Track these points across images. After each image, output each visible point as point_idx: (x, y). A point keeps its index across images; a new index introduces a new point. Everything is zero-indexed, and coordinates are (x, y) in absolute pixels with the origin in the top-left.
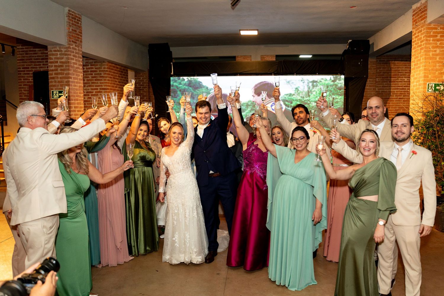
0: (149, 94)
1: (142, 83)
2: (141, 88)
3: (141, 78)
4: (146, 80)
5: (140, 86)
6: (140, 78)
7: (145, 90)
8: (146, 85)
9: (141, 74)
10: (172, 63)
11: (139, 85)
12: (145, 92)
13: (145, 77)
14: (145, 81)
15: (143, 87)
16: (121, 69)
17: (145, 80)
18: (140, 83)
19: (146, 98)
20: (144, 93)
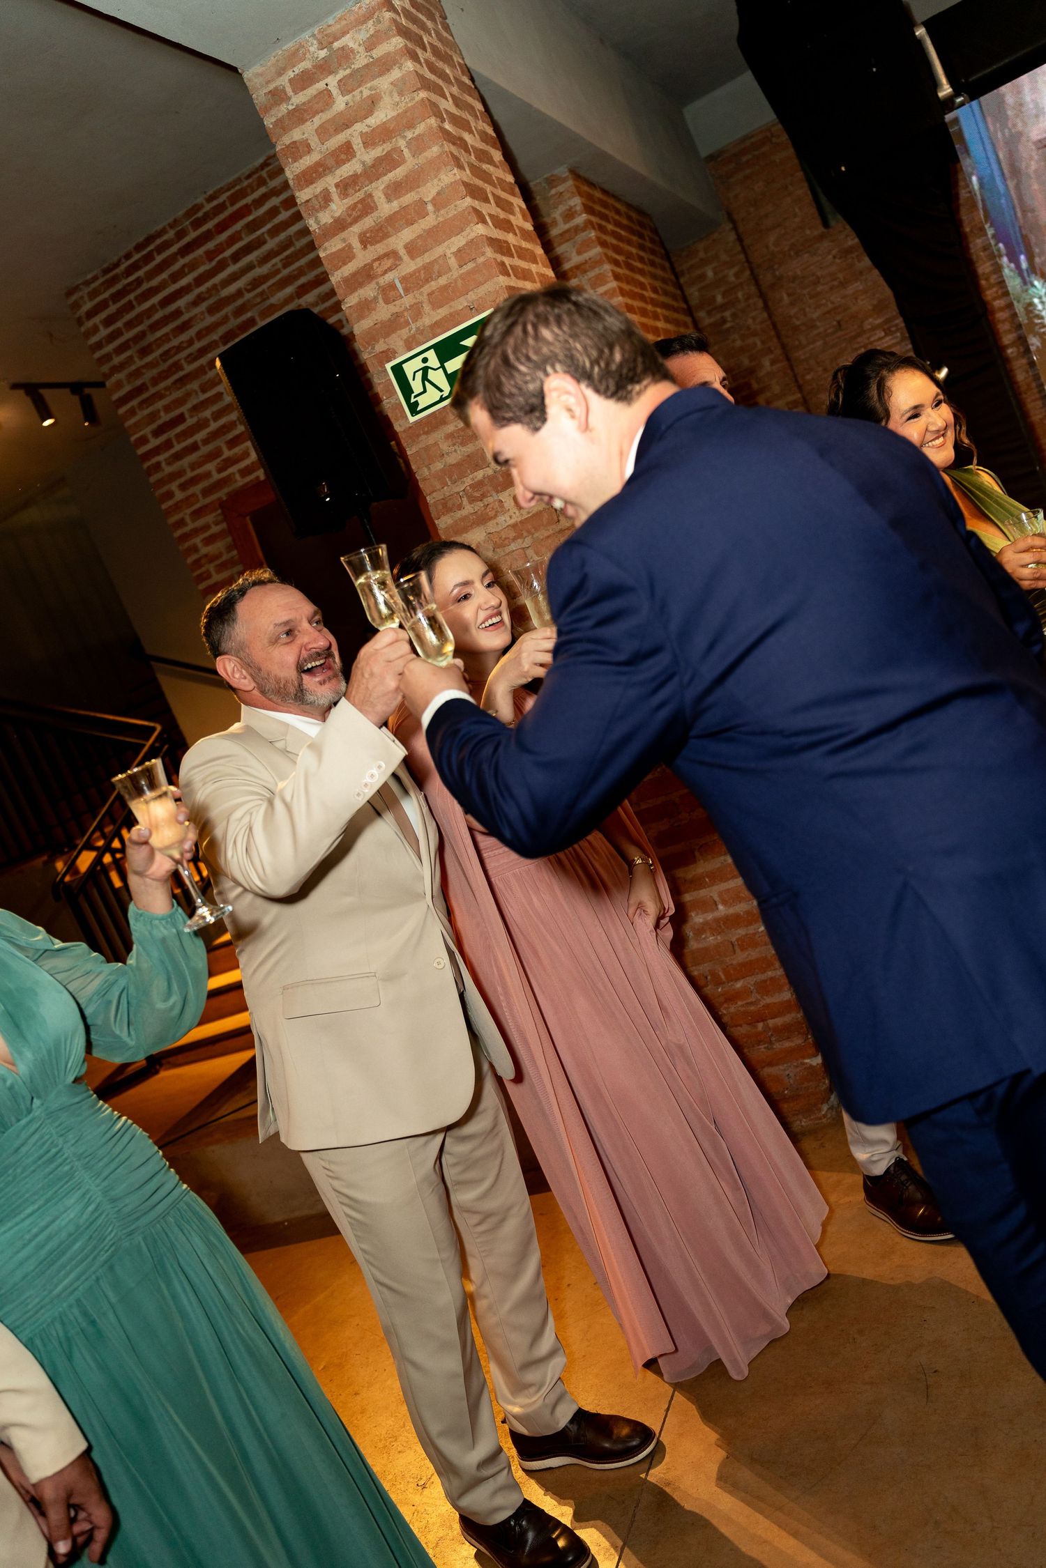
0: (778, 336)
1: (724, 295)
2: (724, 321)
3: (710, 274)
4: (736, 269)
5: (718, 316)
6: (703, 276)
7: (750, 321)
8: (748, 298)
9: (702, 254)
10: (920, 32)
11: (709, 313)
12: (755, 334)
13: (724, 257)
14: (732, 279)
15: (734, 315)
16: (629, 218)
17: (731, 274)
18: (714, 298)
19: (773, 363)
20: (750, 341)
